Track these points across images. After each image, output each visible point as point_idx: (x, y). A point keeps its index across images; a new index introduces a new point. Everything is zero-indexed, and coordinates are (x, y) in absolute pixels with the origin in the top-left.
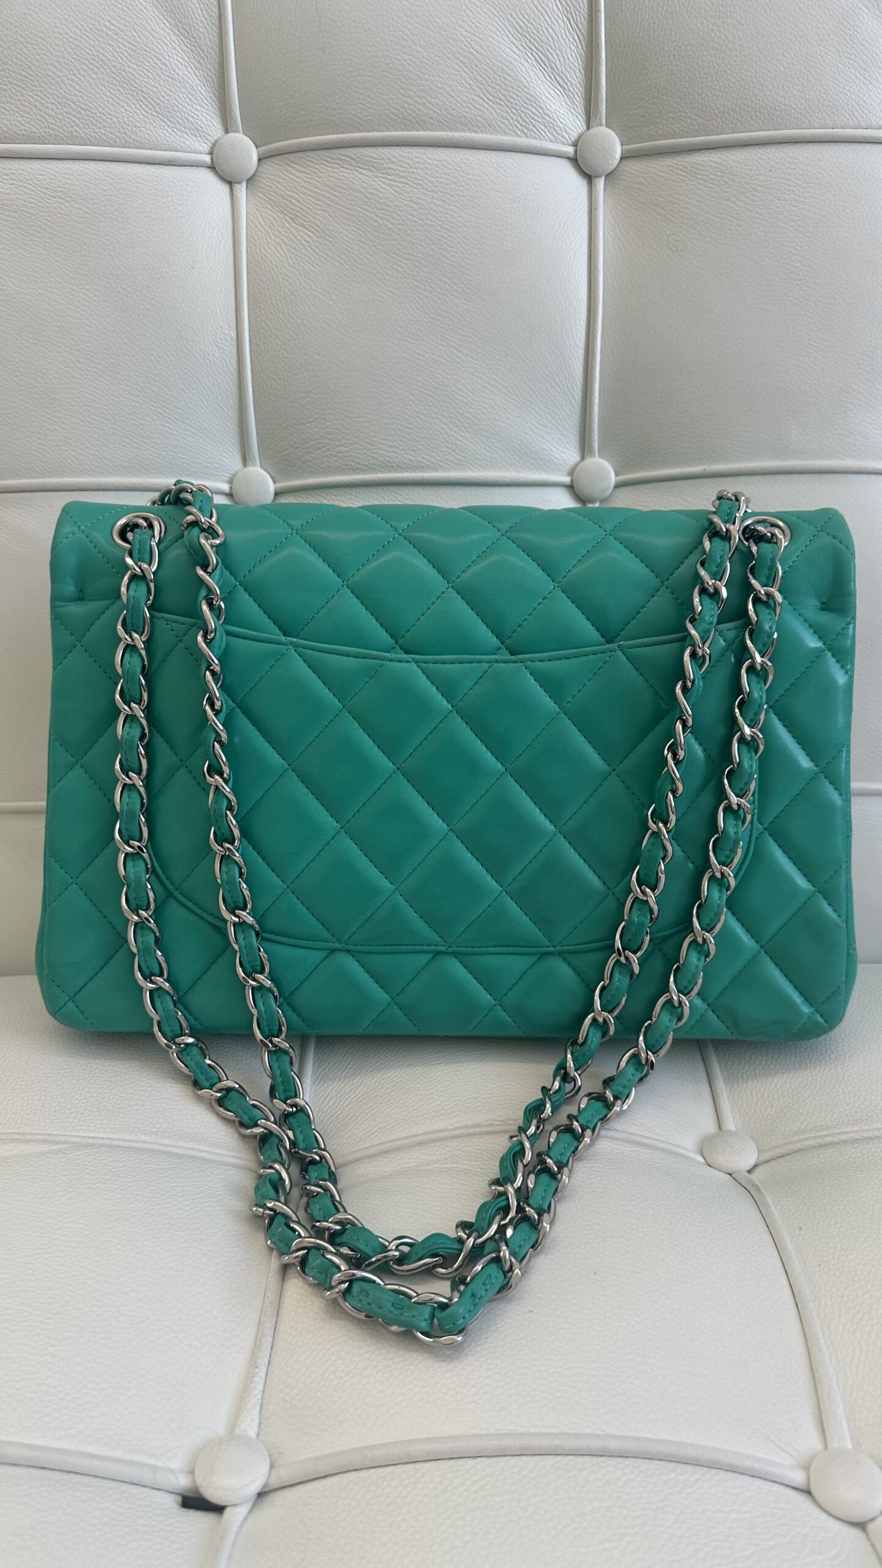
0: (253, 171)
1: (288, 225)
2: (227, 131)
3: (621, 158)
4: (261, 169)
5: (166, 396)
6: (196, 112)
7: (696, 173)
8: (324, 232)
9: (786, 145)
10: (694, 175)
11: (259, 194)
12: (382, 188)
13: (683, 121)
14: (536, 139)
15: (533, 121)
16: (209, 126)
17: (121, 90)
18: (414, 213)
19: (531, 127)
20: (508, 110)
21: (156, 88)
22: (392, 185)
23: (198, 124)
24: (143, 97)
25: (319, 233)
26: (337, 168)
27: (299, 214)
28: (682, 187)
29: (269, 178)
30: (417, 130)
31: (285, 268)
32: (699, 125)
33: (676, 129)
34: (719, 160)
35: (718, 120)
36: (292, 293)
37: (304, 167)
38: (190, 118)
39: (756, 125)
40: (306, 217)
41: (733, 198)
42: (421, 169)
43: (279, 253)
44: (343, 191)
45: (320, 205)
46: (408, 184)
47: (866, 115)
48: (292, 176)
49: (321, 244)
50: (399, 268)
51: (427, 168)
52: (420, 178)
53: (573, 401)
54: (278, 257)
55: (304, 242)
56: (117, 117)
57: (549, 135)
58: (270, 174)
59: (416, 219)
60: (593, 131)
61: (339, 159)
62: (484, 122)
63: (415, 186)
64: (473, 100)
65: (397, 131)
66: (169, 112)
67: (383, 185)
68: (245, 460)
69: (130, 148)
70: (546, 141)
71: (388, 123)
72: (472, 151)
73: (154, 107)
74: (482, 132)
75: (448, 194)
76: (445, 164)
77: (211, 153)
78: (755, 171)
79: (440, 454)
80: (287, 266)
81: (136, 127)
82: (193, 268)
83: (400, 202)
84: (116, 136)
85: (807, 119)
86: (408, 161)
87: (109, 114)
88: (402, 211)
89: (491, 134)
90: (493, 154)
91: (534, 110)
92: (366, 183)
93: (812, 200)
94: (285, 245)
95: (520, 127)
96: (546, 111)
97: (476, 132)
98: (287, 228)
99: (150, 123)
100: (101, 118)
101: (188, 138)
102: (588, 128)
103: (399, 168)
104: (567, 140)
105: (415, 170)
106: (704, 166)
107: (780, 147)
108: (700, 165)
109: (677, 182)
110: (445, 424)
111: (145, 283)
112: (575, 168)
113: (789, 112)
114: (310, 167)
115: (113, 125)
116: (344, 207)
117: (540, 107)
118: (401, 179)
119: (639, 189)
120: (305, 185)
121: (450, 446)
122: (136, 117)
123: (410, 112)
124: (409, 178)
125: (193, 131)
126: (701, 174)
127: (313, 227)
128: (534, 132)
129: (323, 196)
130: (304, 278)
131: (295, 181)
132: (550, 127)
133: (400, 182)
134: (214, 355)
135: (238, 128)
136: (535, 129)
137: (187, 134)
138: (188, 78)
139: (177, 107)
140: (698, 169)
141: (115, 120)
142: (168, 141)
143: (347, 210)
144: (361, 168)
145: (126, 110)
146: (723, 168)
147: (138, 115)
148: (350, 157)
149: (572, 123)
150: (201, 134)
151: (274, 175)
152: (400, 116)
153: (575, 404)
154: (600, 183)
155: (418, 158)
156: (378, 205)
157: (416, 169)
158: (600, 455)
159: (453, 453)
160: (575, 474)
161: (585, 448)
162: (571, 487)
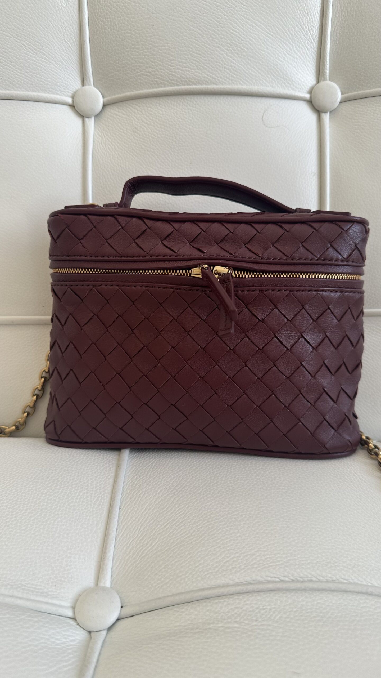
68: (83, 81)
79: (220, 72)
121: (226, 67)
158: (330, 80)
159: (229, 72)
160: (313, 93)
161: (319, 75)
162: (310, 102)
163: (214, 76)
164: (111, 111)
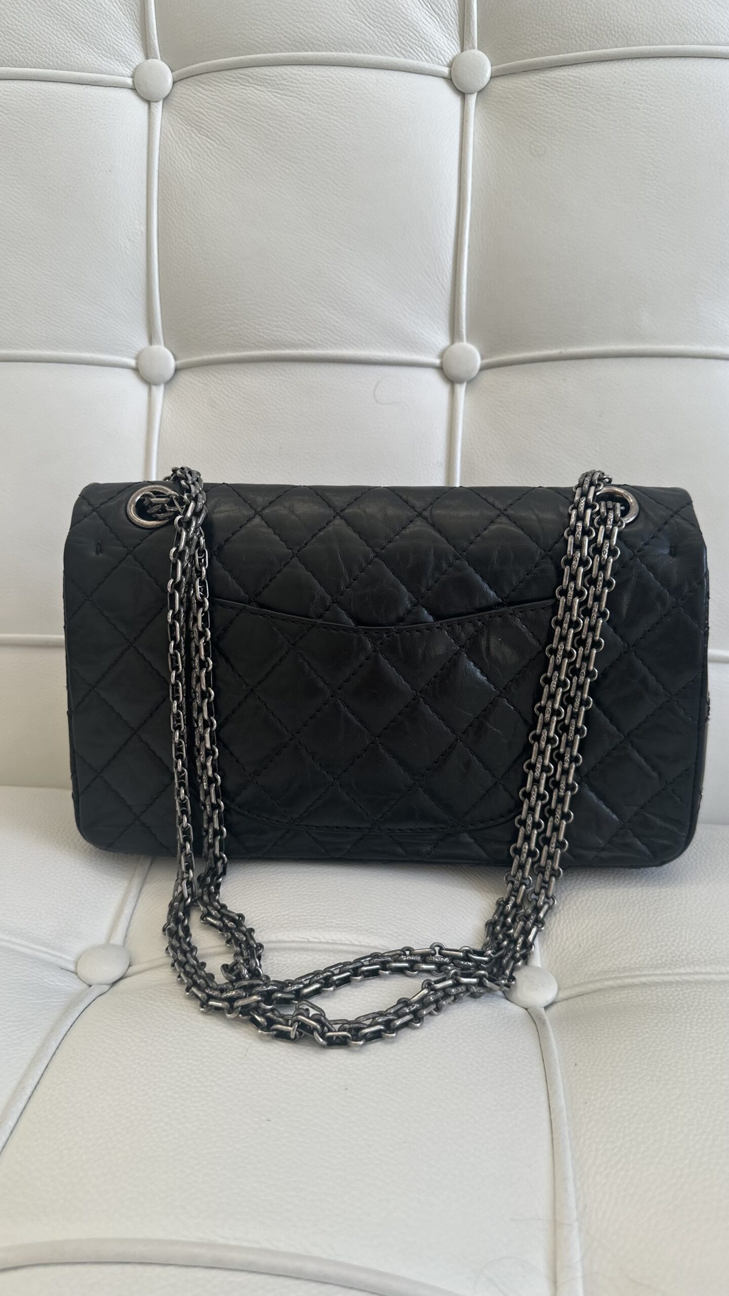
0: (168, 92)
1: (194, 136)
2: (147, 58)
3: (491, 78)
4: (175, 90)
5: (82, 281)
6: (120, 41)
7: (556, 86)
8: (224, 140)
9: (639, 60)
10: (555, 88)
11: (173, 111)
12: (274, 101)
13: (545, 41)
14: (413, 59)
15: (411, 44)
16: (131, 52)
17: (56, 21)
18: (302, 122)
19: (409, 49)
20: (388, 33)
21: (86, 19)
22: (283, 98)
23: (121, 51)
24: (74, 27)
25: (219, 141)
26: (237, 86)
27: (203, 126)
28: (544, 99)
29: (180, 97)
30: (306, 51)
31: (189, 171)
32: (559, 44)
33: (539, 48)
34: (578, 75)
35: (577, 38)
36: (194, 193)
37: (209, 85)
38: (114, 46)
39: (611, 42)
40: (209, 128)
41: (590, 108)
42: (309, 84)
43: (186, 160)
44: (241, 105)
45: (221, 118)
46: (297, 98)
47: (714, 33)
48: (199, 94)
49: (221, 151)
50: (287, 171)
51: (314, 84)
52: (308, 92)
53: (443, 290)
54: (184, 163)
55: (206, 149)
56: (50, 44)
57: (426, 56)
58: (182, 93)
59: (303, 128)
60: (465, 53)
61: (240, 78)
62: (366, 44)
63: (303, 99)
64: (356, 25)
65: (289, 52)
66: (96, 40)
67: (275, 99)
68: (151, 340)
69: (61, 70)
70: (422, 61)
71: (282, 45)
72: (355, 69)
73: (84, 36)
74: (364, 53)
75: (331, 105)
76: (330, 80)
77: (133, 77)
78: (609, 83)
79: (319, 334)
80: (192, 171)
81: (67, 52)
82: (110, 171)
83: (290, 113)
84: (49, 60)
85: (658, 36)
86: (297, 77)
87: (44, 41)
88: (290, 121)
89: (372, 54)
90: (374, 72)
91: (411, 34)
92: (260, 97)
93: (663, 108)
94: (191, 153)
95: (398, 48)
96: (422, 34)
97: (359, 52)
98: (193, 138)
99: (79, 49)
100: (37, 44)
101: (112, 62)
102: (462, 50)
103: (290, 84)
104: (442, 61)
105: (303, 86)
106: (564, 80)
107: (634, 62)
108: (560, 79)
109: (540, 95)
110: (324, 307)
111: (67, 184)
112: (450, 87)
113: (641, 30)
114: (216, 86)
115: (47, 50)
116: (241, 118)
117: (417, 32)
118: (291, 94)
119: (506, 102)
120: (210, 101)
121: (328, 326)
122: (68, 44)
123: (300, 35)
124: (298, 92)
125: (116, 57)
126: (561, 88)
127: (214, 137)
128: (411, 53)
129: (224, 109)
130: (205, 180)
131: (202, 98)
132: (426, 49)
133: (290, 96)
134: (126, 247)
135: (156, 55)
136: (412, 51)
137: (111, 59)
138: (114, 11)
139: (103, 36)
140: (558, 83)
141: (49, 46)
142: (94, 64)
143: (245, 122)
144: (258, 85)
145: (59, 38)
146: (580, 81)
147: (69, 42)
148: (248, 76)
149: (449, 48)
150: (124, 60)
151: (185, 94)
152: (292, 39)
153: (443, 292)
154: (472, 100)
155: (306, 75)
156: (270, 116)
157: (304, 84)
158: (468, 340)
159: (331, 334)
160: (444, 357)
161: (454, 334)
162: (441, 369)
163: (312, 339)
164: (185, 378)
